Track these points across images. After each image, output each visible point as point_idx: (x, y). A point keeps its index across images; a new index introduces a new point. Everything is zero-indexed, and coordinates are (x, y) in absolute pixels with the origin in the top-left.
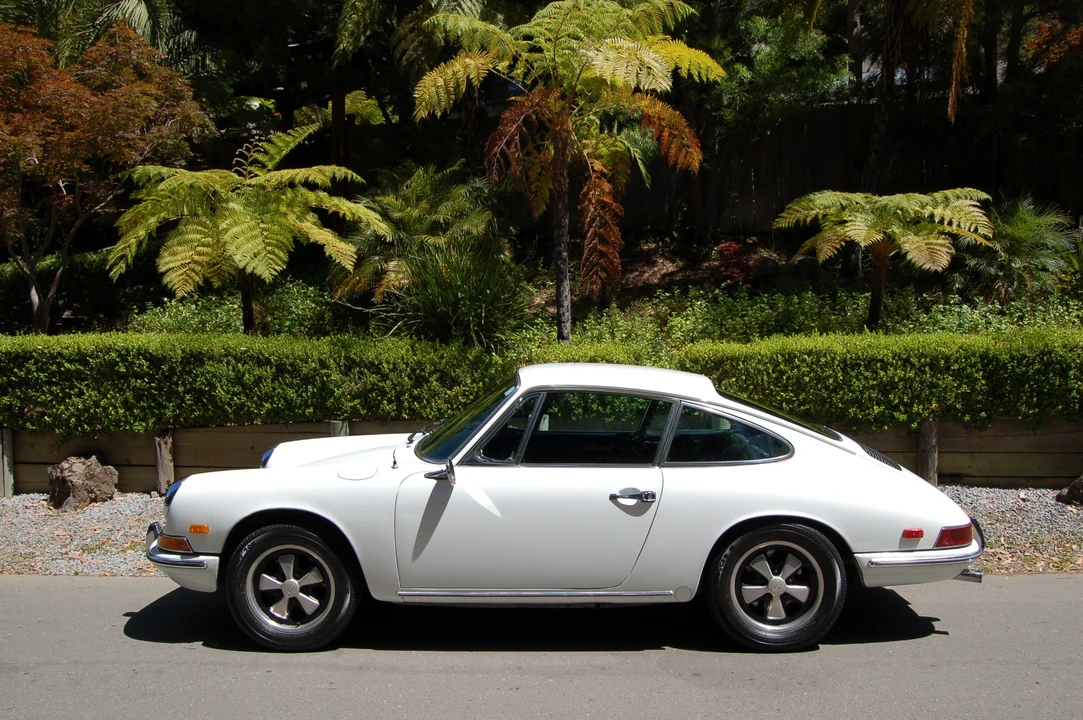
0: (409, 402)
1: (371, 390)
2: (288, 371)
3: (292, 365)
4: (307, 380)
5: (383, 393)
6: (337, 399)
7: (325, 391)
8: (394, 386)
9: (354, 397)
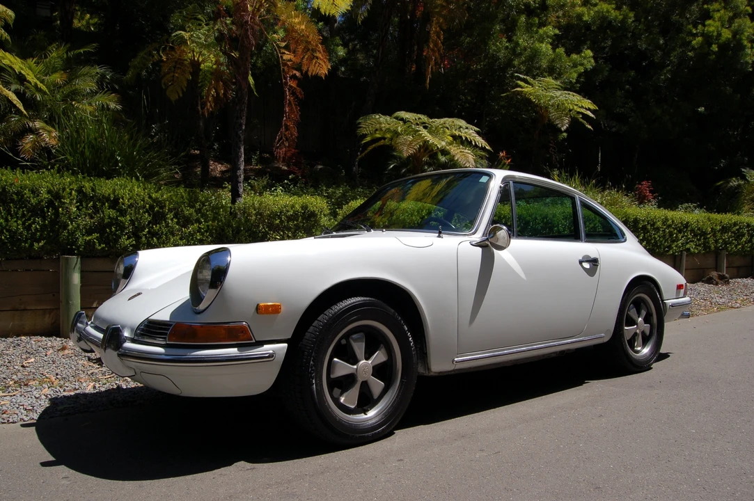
0: (146, 238)
1: (109, 225)
2: (12, 201)
3: (18, 193)
4: (37, 211)
5: (121, 227)
6: (72, 233)
7: (56, 225)
8: (132, 222)
9: (89, 232)
